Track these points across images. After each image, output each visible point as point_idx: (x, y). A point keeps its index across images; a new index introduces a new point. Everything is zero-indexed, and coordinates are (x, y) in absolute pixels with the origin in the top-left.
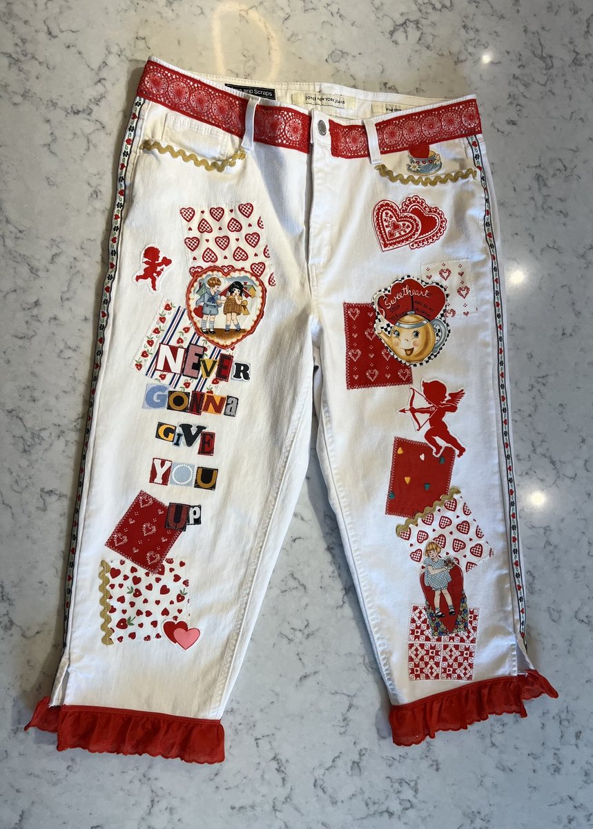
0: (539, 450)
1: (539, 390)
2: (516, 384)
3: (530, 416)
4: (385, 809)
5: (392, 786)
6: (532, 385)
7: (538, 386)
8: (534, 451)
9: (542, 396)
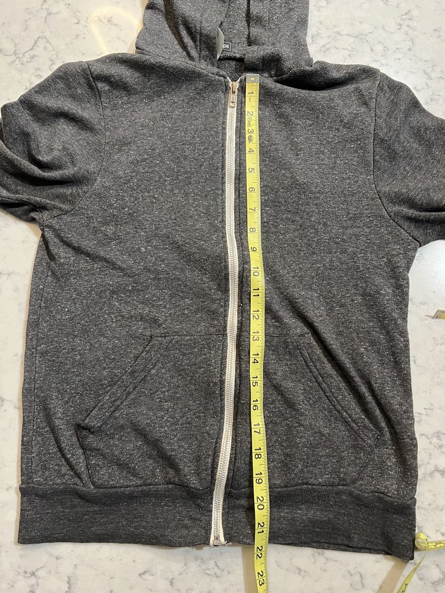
0: (433, 75)
1: (408, 26)
2: (384, 28)
3: (410, 49)
4: (433, 469)
5: (430, 443)
6: (400, 24)
7: (406, 22)
8: (429, 77)
9: (413, 29)
